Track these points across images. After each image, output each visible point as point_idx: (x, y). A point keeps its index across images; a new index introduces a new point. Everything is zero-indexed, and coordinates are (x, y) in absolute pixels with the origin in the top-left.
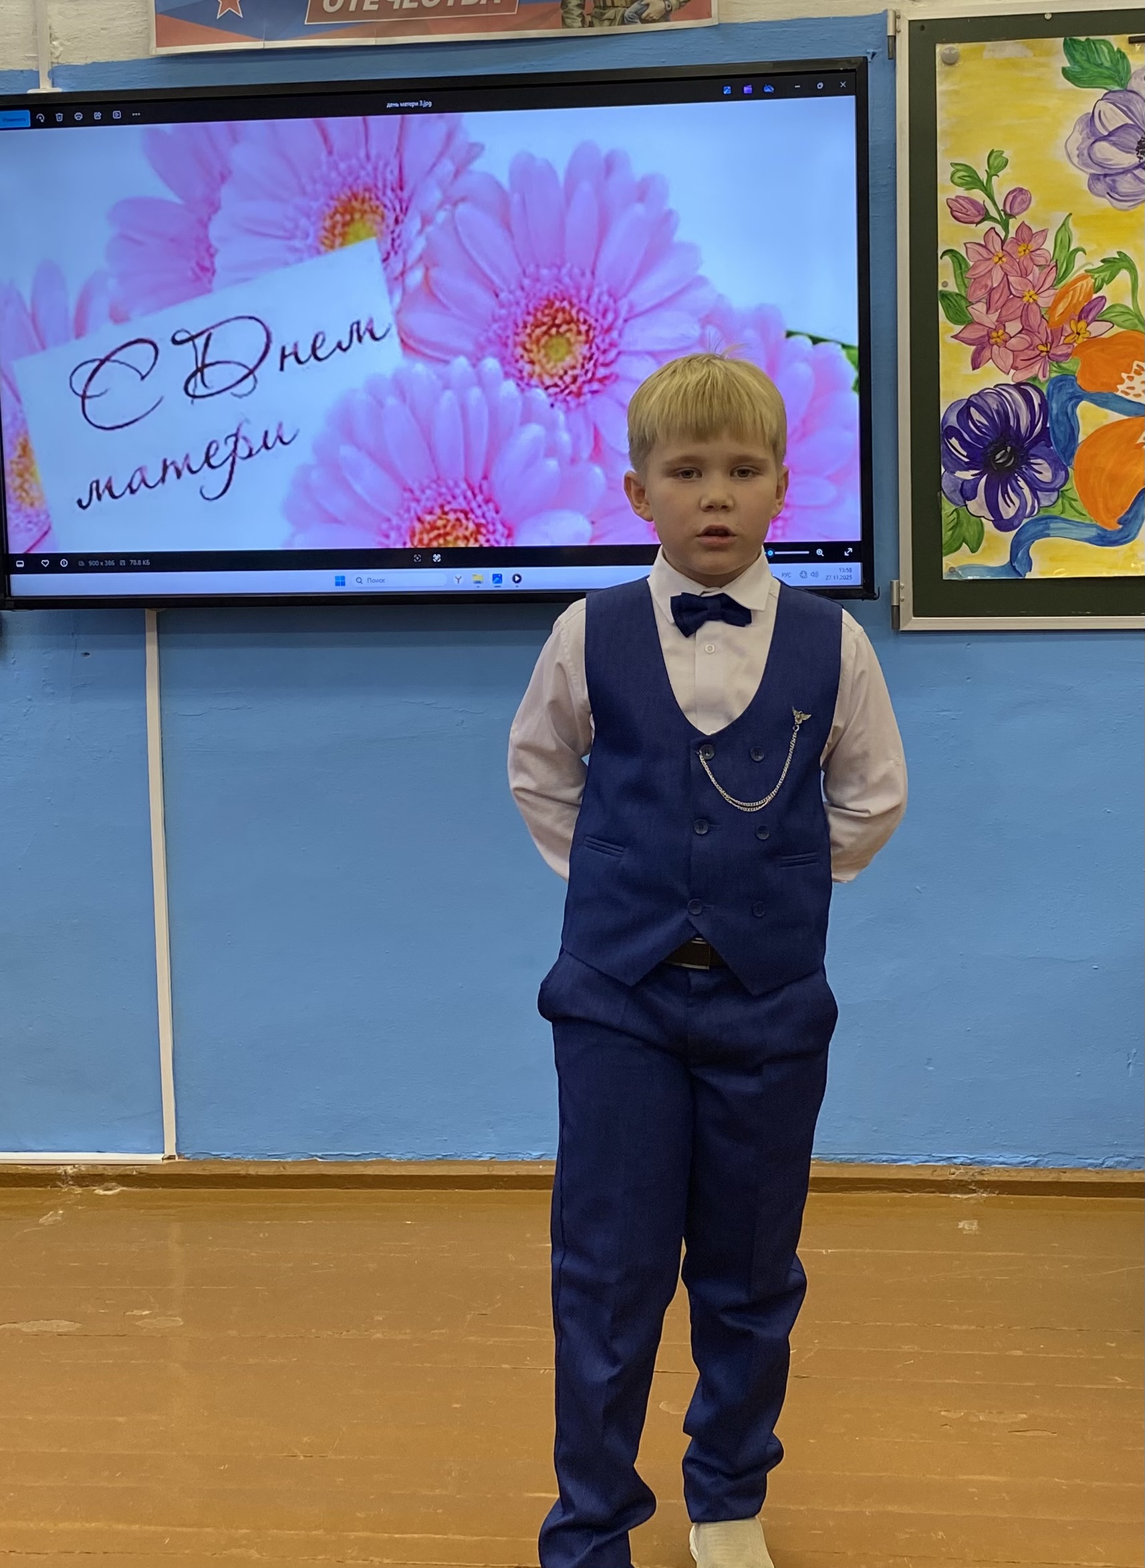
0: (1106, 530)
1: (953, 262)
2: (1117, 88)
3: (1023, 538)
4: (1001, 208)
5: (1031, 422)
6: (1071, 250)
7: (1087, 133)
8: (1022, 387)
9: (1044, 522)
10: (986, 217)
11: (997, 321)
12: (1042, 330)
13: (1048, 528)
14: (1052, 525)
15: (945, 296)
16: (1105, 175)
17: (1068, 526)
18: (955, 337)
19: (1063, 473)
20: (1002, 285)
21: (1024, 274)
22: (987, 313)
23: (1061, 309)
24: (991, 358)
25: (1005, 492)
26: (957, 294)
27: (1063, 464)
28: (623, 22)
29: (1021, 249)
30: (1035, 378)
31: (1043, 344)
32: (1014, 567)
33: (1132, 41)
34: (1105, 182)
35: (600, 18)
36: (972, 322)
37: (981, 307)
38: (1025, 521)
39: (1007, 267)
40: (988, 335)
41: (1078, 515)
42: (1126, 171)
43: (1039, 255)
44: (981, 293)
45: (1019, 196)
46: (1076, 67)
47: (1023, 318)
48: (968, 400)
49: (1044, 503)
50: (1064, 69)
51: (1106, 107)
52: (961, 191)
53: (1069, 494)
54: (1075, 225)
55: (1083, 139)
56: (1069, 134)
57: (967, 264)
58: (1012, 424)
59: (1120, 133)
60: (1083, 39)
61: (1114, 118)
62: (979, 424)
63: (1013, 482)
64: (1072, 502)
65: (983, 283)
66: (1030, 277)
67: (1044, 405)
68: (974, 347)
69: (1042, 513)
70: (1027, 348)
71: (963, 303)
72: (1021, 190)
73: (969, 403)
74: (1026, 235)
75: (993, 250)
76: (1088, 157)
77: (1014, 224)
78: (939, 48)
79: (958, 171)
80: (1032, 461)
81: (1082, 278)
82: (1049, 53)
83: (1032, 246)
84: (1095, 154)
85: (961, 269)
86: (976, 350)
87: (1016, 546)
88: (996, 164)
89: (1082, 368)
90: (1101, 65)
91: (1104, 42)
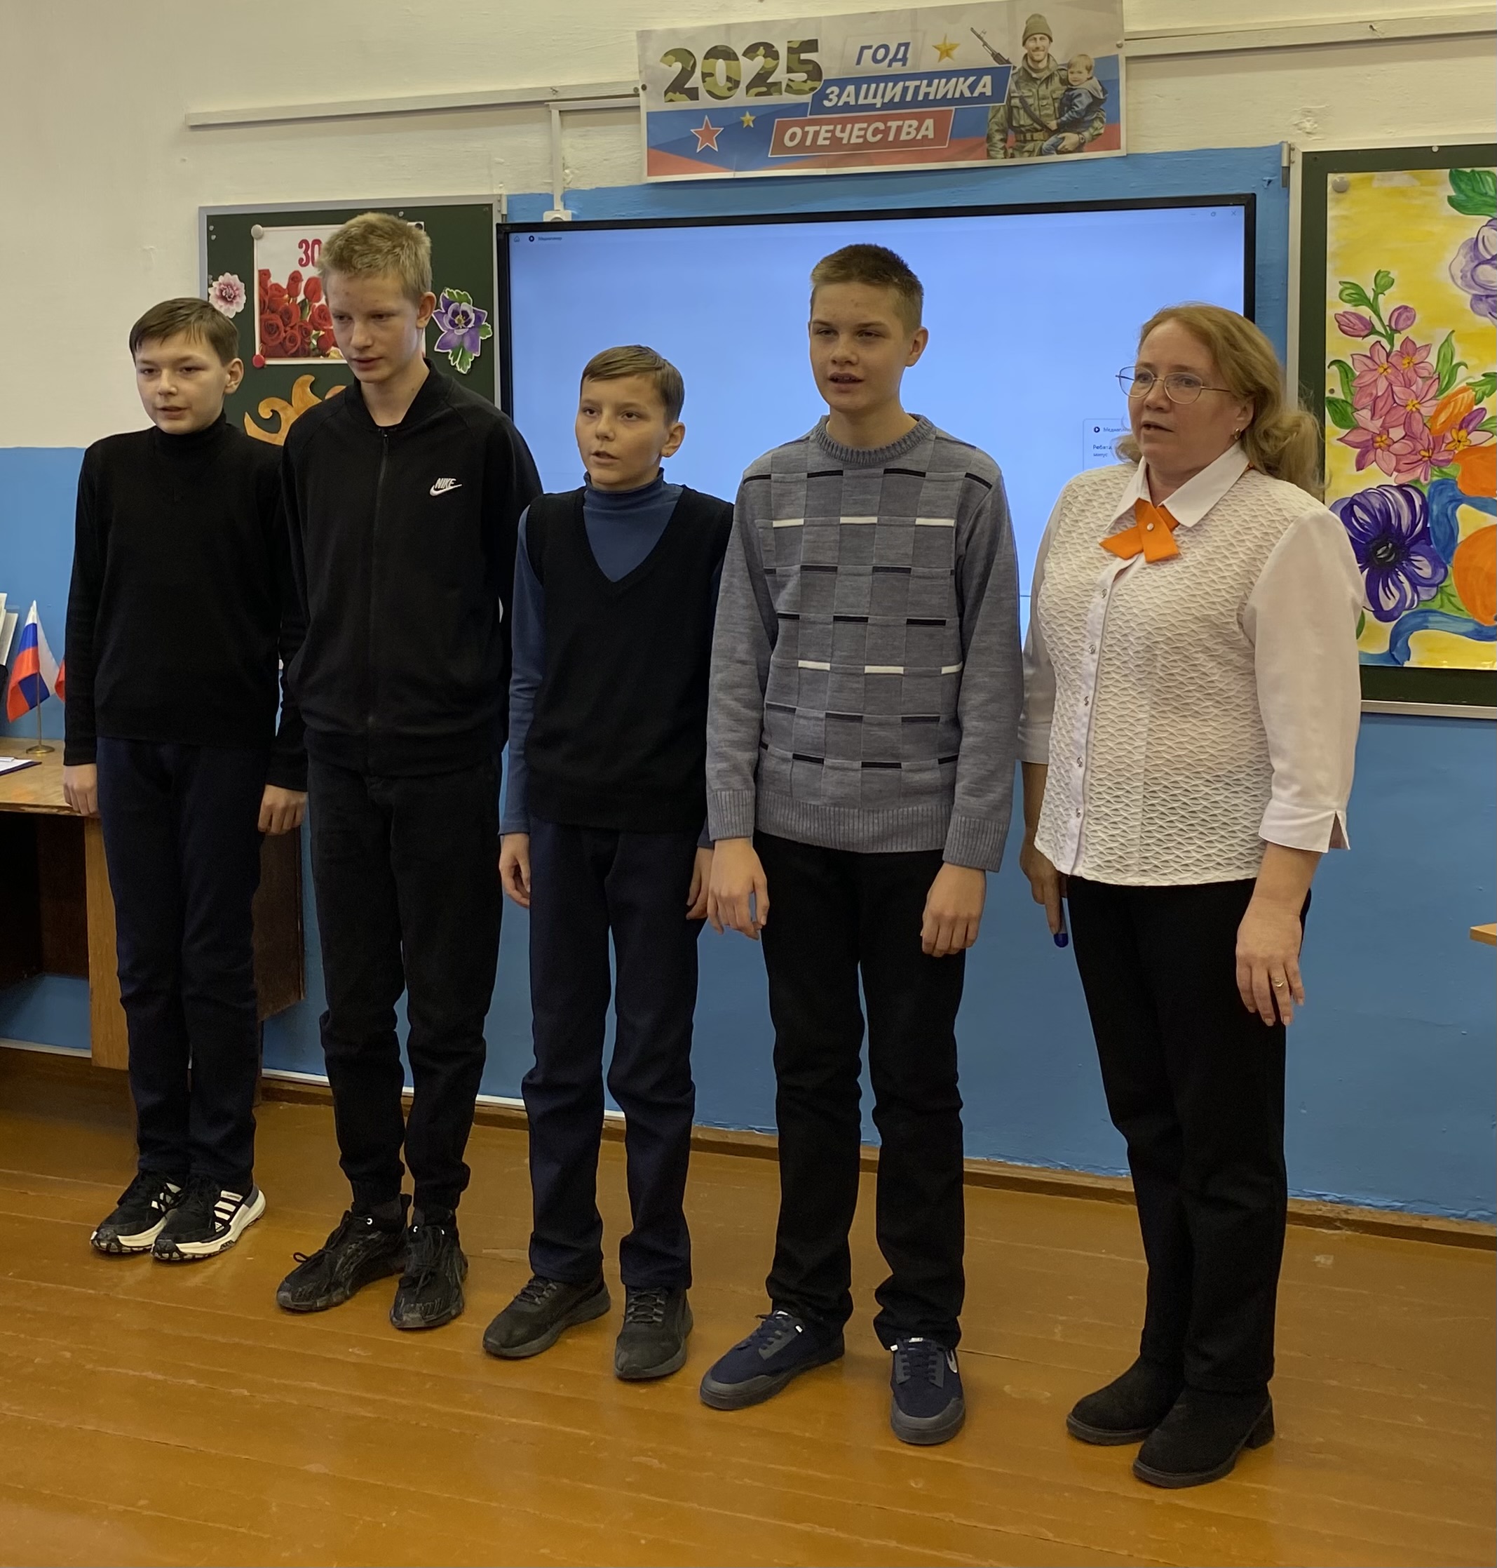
0: (1483, 626)
1: (1340, 372)
3: (1402, 628)
4: (1386, 323)
5: (1412, 521)
6: (1454, 363)
7: (1471, 257)
8: (1404, 488)
9: (1423, 615)
10: (1373, 331)
11: (1381, 427)
12: (1424, 437)
13: (1426, 621)
14: (1431, 619)
15: (1333, 402)
16: (1487, 296)
17: (1445, 619)
18: (1340, 440)
19: (1443, 570)
20: (1386, 395)
21: (1408, 384)
22: (1372, 419)
23: (1442, 418)
24: (1375, 460)
25: (1386, 586)
26: (1343, 401)
27: (1442, 562)
28: (1041, 153)
29: (1406, 361)
30: (1417, 481)
31: (1424, 450)
32: (1393, 656)
34: (1487, 302)
35: (1021, 150)
36: (1356, 427)
37: (1366, 413)
38: (1404, 613)
39: (1392, 378)
40: (1372, 439)
41: (1455, 609)
43: (1424, 368)
44: (1367, 401)
45: (1404, 314)
46: (1461, 195)
47: (1407, 424)
48: (1352, 498)
49: (1424, 597)
51: (1489, 233)
52: (1348, 307)
53: (1448, 590)
54: (1457, 340)
55: (1467, 262)
56: (1453, 256)
57: (1353, 373)
58: (1393, 522)
60: (1468, 170)
61: (1495, 243)
62: (1361, 521)
63: (1394, 576)
64: (1452, 599)
65: (1368, 392)
66: (1414, 388)
67: (1425, 507)
68: (1358, 450)
69: (1421, 607)
70: (1409, 453)
71: (1349, 409)
72: (1406, 308)
73: (1353, 502)
74: (1410, 348)
75: (1378, 362)
76: (1470, 279)
77: (1399, 339)
78: (1332, 178)
79: (1347, 288)
80: (1412, 558)
81: (1463, 390)
82: (1435, 183)
83: (1416, 359)
84: (1478, 276)
85: (1347, 377)
86: (1361, 452)
87: (1395, 637)
88: (1382, 283)
89: (1463, 474)
90: (1486, 194)
91: (1488, 172)
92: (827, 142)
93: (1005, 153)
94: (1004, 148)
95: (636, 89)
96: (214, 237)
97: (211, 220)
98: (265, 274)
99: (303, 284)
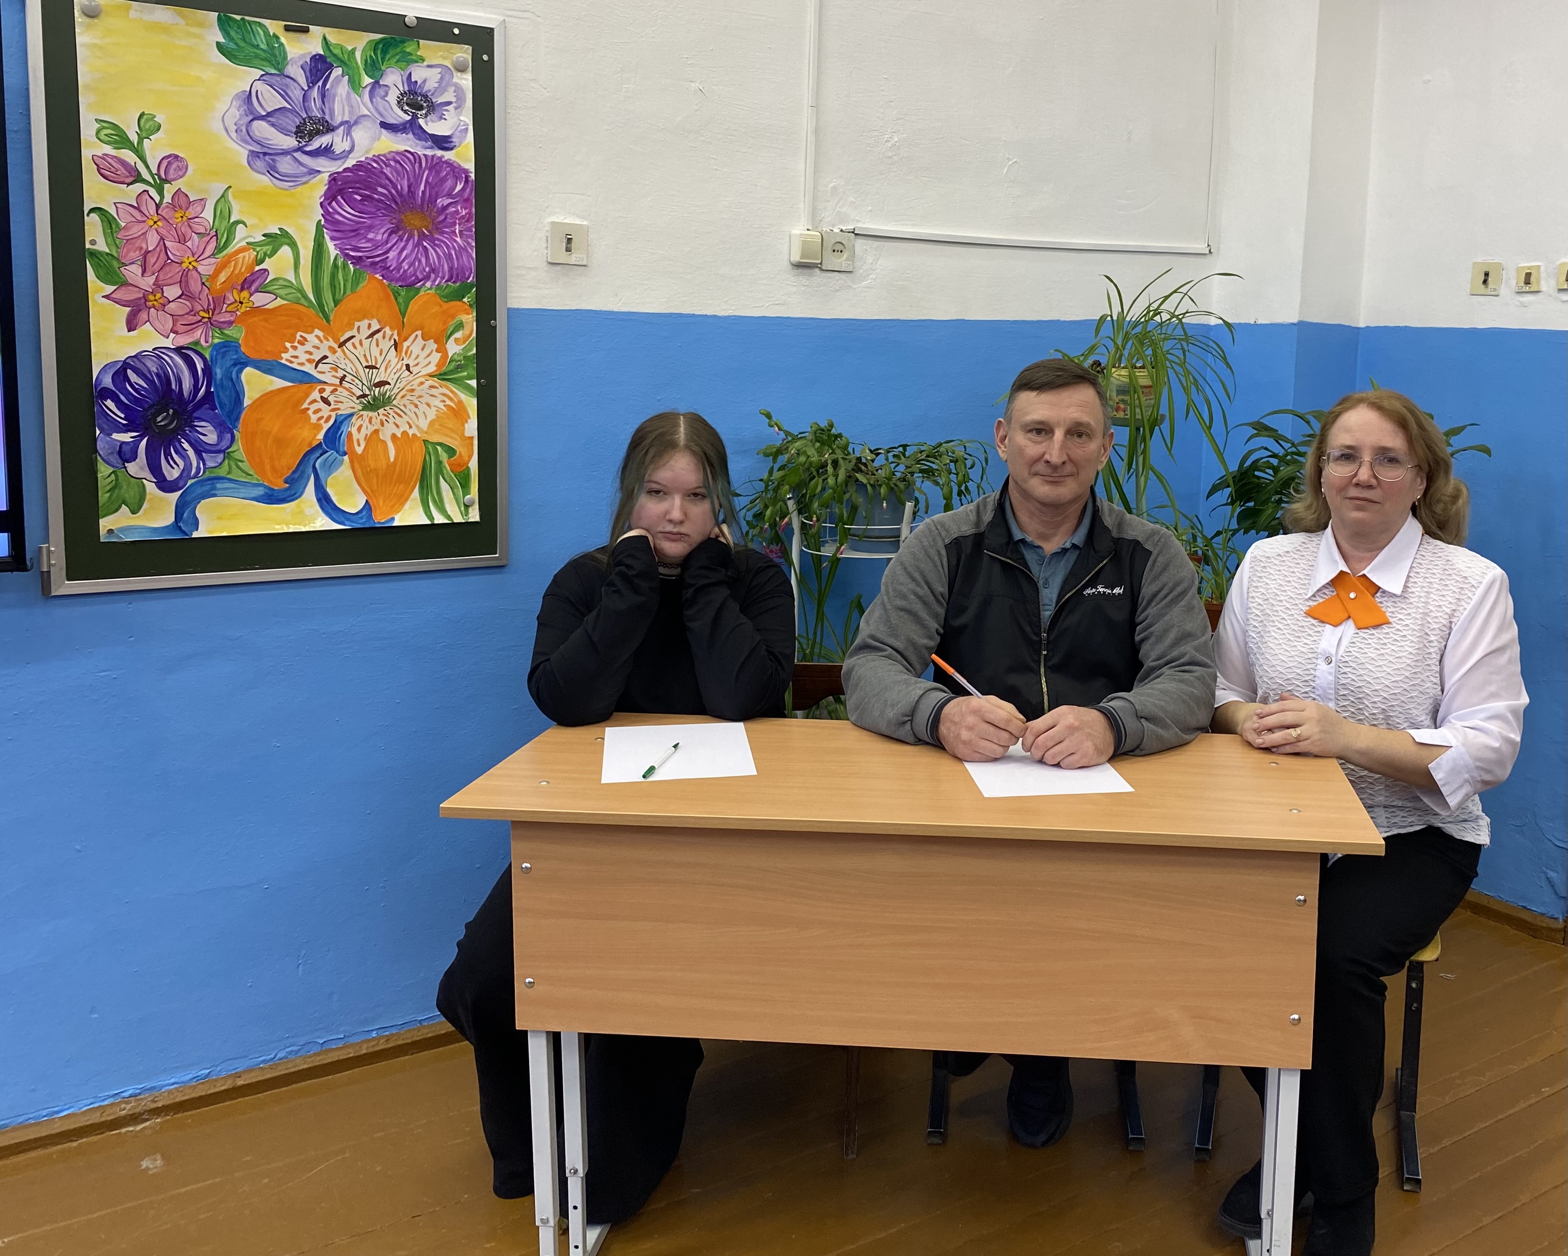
0: (273, 489)
1: (102, 221)
2: (273, 71)
3: (188, 498)
4: (155, 171)
5: (194, 386)
6: (231, 221)
7: (245, 110)
8: (183, 351)
9: (210, 482)
10: (138, 178)
11: (154, 284)
12: (203, 296)
13: (215, 488)
14: (218, 486)
15: (94, 254)
16: (265, 154)
17: (232, 485)
18: (107, 297)
19: (229, 436)
20: (158, 249)
21: (182, 240)
22: (142, 275)
23: (222, 277)
24: (149, 321)
25: (168, 454)
26: (107, 254)
27: (229, 428)
29: (178, 215)
30: (197, 343)
31: (204, 311)
32: (180, 528)
33: (288, 31)
34: (265, 160)
36: (124, 284)
37: (136, 269)
38: (190, 482)
39: (163, 232)
40: (144, 297)
41: (244, 475)
42: (285, 153)
43: (199, 224)
44: (135, 255)
45: (175, 163)
46: (231, 44)
47: (183, 285)
48: (125, 362)
49: (210, 464)
50: (218, 44)
51: (263, 88)
52: (108, 150)
53: (236, 455)
54: (235, 197)
55: (241, 115)
56: (226, 108)
57: (118, 225)
58: (173, 387)
59: (277, 115)
60: (237, 18)
61: (271, 100)
62: (137, 387)
63: (177, 444)
64: (240, 464)
65: (137, 245)
66: (189, 244)
67: (208, 371)
68: (129, 309)
69: (207, 474)
70: (187, 314)
71: (115, 264)
72: (176, 157)
73: (126, 365)
74: (183, 201)
75: (147, 214)
76: (246, 133)
77: (169, 190)
79: (104, 128)
80: (195, 424)
81: (243, 249)
82: (202, 24)
83: (191, 213)
84: (253, 132)
85: (111, 228)
86: (131, 311)
87: (180, 509)
88: (147, 127)
89: (246, 336)
90: (257, 46)
91: (260, 26)
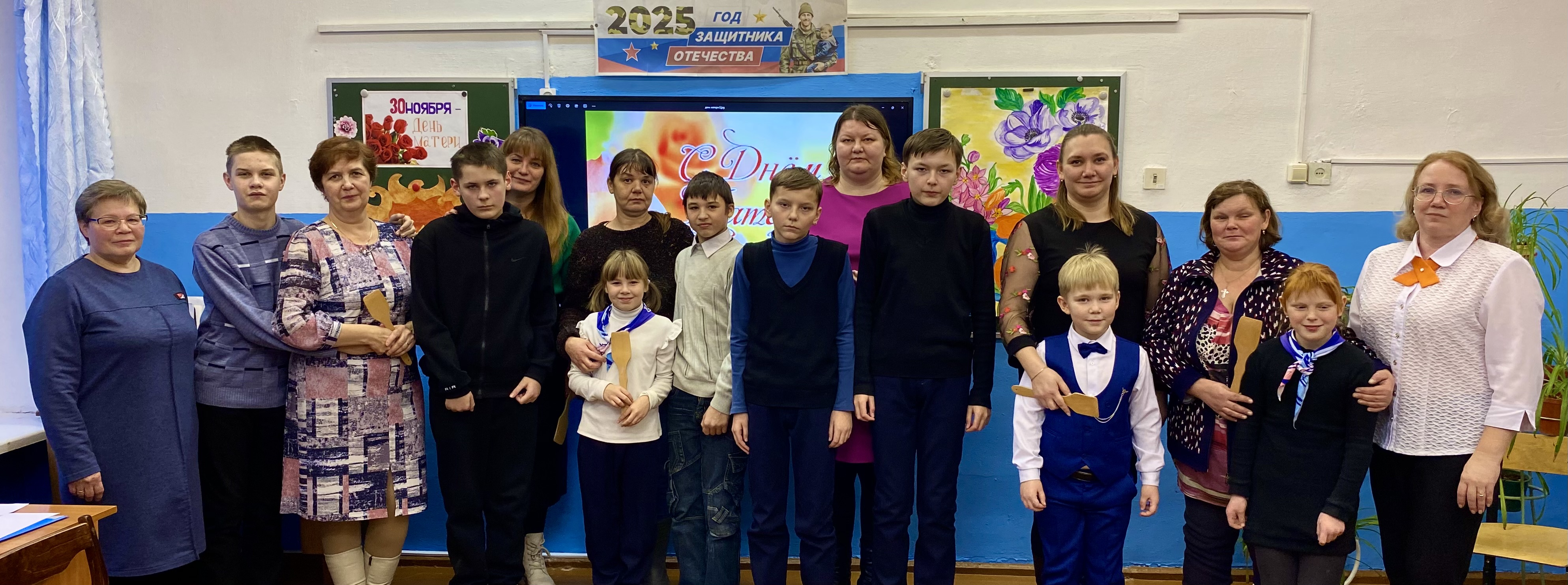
2: (1017, 110)
6: (995, 178)
7: (1004, 129)
16: (1011, 147)
20: (966, 192)
21: (976, 187)
23: (990, 203)
28: (806, 72)
29: (975, 177)
33: (1024, 90)
34: (1011, 150)
35: (796, 70)
39: (969, 184)
42: (1020, 146)
43: (983, 180)
44: (957, 195)
45: (974, 154)
50: (995, 101)
51: (1013, 118)
54: (998, 167)
55: (1002, 131)
56: (997, 129)
59: (1018, 129)
60: (1004, 89)
61: (1015, 123)
66: (978, 189)
72: (975, 152)
74: (977, 171)
76: (1004, 139)
77: (972, 166)
78: (943, 90)
81: (1000, 190)
82: (989, 94)
83: (979, 175)
84: (1007, 138)
89: (999, 229)
90: (1011, 100)
91: (1013, 90)
92: (697, 60)
93: (789, 71)
94: (788, 68)
95: (592, 26)
96: (336, 95)
97: (335, 85)
98: (369, 117)
99: (393, 123)
